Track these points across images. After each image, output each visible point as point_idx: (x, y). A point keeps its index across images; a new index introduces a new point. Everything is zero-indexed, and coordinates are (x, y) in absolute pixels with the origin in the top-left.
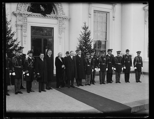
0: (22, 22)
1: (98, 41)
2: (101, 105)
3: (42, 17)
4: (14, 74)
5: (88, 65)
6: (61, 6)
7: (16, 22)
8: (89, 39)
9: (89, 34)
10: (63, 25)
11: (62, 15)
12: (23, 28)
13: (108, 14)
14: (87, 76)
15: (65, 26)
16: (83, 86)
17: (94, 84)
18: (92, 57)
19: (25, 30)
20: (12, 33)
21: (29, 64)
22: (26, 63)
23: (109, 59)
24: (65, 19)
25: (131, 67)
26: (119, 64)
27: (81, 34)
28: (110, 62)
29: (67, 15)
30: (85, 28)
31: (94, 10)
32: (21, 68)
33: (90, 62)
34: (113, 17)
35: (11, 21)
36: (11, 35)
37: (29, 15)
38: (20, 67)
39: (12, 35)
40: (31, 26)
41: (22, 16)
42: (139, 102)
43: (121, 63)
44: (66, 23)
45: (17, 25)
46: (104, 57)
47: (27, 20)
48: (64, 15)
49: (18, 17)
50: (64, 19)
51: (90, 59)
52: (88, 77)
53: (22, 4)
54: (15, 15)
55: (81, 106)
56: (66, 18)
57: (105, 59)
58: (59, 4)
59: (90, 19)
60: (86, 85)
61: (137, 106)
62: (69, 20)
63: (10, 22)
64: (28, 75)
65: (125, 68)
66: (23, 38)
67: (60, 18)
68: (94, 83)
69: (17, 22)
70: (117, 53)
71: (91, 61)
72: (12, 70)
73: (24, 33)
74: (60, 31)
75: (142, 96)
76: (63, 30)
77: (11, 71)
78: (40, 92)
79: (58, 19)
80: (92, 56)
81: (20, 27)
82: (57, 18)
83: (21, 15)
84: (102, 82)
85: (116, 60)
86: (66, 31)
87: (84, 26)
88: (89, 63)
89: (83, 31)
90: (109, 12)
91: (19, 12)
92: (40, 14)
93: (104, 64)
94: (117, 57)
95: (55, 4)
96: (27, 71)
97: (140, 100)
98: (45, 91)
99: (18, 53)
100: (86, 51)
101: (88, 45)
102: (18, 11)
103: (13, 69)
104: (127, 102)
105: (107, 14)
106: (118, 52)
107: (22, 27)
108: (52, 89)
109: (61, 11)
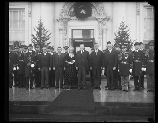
10: (104, 26)
19: (65, 33)
33: (126, 58)
37: (69, 20)
45: (59, 30)
47: (67, 24)
49: (60, 22)
50: (104, 19)
66: (64, 40)
73: (64, 36)
74: (100, 32)
76: (104, 31)
82: (97, 19)
83: (62, 20)
109: (102, 11)
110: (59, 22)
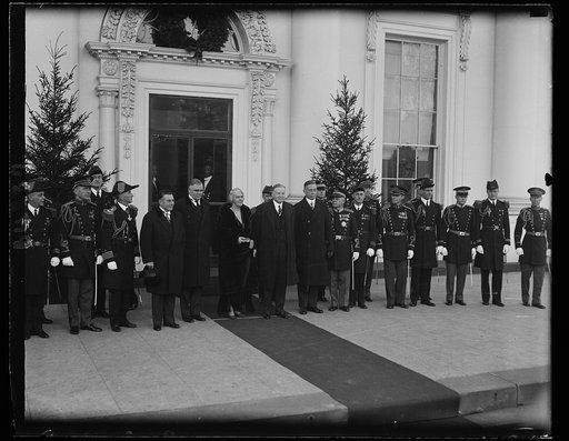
0: (116, 81)
1: (402, 149)
2: (350, 382)
3: (189, 62)
4: (68, 261)
5: (339, 237)
6: (261, 21)
7: (98, 78)
8: (357, 143)
9: (357, 122)
10: (267, 92)
11: (263, 52)
12: (121, 100)
13: (441, 47)
14: (333, 276)
15: (274, 92)
16: (320, 312)
17: (364, 307)
18: (356, 207)
19: (128, 109)
20: (74, 118)
21: (118, 230)
22: (108, 225)
23: (422, 216)
24: (275, 69)
25: (506, 247)
26: (462, 233)
27: (330, 123)
28: (428, 228)
29: (282, 53)
30: (345, 102)
31: (387, 34)
32: (92, 242)
33: (344, 224)
34: (462, 60)
35: (71, 77)
36: (73, 128)
37: (141, 56)
38: (87, 238)
39: (73, 125)
40: (152, 96)
41: (118, 59)
42: (499, 375)
43: (470, 231)
44: (279, 81)
45: (99, 93)
46: (402, 209)
47: (136, 74)
48: (271, 54)
49: (103, 61)
50: (270, 67)
51: (344, 212)
52: (339, 280)
53: (117, 17)
54: (93, 54)
55: (279, 382)
56: (277, 66)
57: (403, 216)
58: (255, 15)
59: (369, 66)
60: (333, 309)
61: (484, 389)
62: (292, 71)
63: (69, 82)
64: (112, 265)
65: (480, 249)
66: (122, 136)
67: (254, 66)
68: (366, 303)
69: (102, 80)
70: (458, 194)
71: (350, 223)
72: (61, 249)
73: (123, 121)
74: (256, 111)
75: (521, 354)
76: (268, 108)
77: (57, 251)
78: (157, 328)
79: (247, 70)
80: (359, 204)
81: (109, 98)
82: (244, 65)
83: (114, 53)
84: (395, 300)
85: (452, 219)
86: (280, 113)
87: (341, 95)
88: (340, 230)
89: (337, 111)
90: (445, 41)
91: (108, 45)
92: (183, 51)
93: (397, 234)
94: (454, 207)
95: (238, 15)
96: (110, 254)
97: (508, 368)
98: (175, 326)
99: (81, 188)
100: (347, 184)
101: (355, 164)
102: (104, 40)
103: (64, 245)
104: (454, 374)
105: (437, 47)
106: (462, 192)
107: (117, 97)
108: (201, 319)
109: (262, 38)
110: (99, 60)
